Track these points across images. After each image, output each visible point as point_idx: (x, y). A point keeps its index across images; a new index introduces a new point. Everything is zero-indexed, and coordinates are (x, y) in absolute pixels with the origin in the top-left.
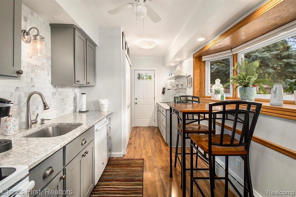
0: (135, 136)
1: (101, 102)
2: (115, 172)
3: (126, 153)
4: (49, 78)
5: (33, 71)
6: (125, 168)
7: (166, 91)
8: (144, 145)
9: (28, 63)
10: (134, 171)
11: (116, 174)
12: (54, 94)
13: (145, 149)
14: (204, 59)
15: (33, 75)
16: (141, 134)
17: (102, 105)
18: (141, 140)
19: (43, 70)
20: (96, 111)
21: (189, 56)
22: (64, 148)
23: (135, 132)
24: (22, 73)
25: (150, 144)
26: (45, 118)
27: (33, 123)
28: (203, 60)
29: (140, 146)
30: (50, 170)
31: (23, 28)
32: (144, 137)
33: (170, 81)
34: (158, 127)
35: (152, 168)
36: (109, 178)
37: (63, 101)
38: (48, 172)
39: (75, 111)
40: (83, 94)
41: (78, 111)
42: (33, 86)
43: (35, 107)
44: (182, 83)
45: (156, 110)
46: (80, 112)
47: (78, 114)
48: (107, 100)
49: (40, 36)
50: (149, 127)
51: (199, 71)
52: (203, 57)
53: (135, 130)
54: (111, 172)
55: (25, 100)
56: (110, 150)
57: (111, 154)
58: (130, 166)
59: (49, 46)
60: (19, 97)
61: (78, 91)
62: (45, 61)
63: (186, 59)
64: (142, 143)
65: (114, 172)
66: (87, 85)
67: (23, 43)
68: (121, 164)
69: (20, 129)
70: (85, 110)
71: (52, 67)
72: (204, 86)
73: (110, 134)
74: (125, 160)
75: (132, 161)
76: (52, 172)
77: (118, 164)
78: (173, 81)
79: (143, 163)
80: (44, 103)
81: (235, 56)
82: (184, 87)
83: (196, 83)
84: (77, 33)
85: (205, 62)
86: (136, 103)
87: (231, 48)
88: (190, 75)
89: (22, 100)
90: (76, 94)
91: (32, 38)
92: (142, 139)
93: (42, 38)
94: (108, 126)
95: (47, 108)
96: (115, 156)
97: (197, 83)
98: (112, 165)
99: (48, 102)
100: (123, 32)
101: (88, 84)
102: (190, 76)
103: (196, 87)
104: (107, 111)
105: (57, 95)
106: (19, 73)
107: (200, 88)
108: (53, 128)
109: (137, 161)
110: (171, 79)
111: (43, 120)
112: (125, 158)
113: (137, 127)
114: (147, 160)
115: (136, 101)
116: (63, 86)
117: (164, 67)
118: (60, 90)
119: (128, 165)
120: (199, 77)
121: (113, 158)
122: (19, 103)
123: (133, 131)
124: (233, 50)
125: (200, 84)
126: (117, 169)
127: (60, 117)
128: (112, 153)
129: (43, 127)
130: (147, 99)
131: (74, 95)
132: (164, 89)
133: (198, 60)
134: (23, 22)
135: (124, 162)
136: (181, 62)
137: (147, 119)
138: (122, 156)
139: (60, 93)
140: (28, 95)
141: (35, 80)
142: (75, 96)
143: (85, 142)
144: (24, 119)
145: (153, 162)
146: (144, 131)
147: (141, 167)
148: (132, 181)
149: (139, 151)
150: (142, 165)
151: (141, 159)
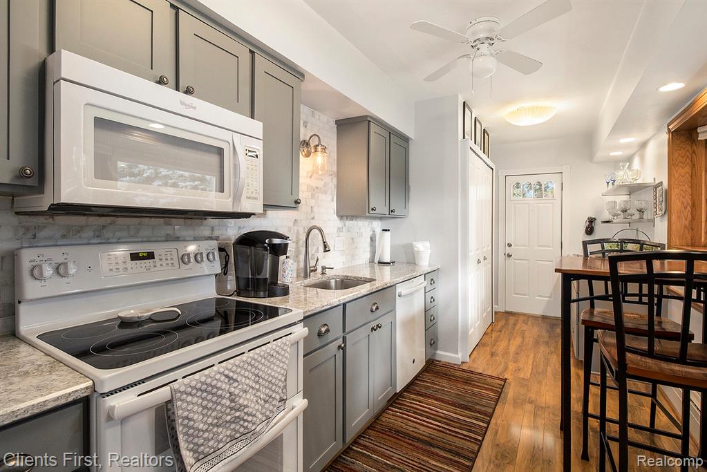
0: (500, 331)
1: (417, 248)
2: (438, 385)
3: (468, 361)
4: (334, 205)
5: (313, 196)
6: (459, 385)
7: (598, 226)
8: (517, 354)
9: (308, 186)
10: (476, 395)
11: (439, 389)
12: (340, 230)
13: (516, 361)
14: (702, 133)
15: (312, 202)
16: (518, 331)
17: (419, 252)
18: (511, 342)
19: (325, 193)
20: (407, 263)
22: (344, 305)
23: (503, 322)
24: (299, 203)
25: (532, 355)
26: (327, 267)
27: (312, 271)
28: (701, 137)
29: (506, 353)
30: (326, 327)
31: (302, 139)
32: (523, 337)
33: (608, 199)
35: (520, 401)
36: (423, 391)
37: (353, 242)
38: (323, 330)
39: (372, 261)
40: (386, 230)
41: (376, 261)
42: (313, 218)
43: (315, 248)
44: (639, 205)
46: (380, 263)
47: (376, 266)
48: (427, 244)
49: (322, 145)
50: (544, 318)
51: (689, 171)
52: (699, 130)
53: (504, 319)
54: (431, 383)
55: (303, 237)
56: (432, 343)
57: (435, 353)
58: (470, 384)
59: (335, 156)
60: (298, 233)
61: (377, 225)
62: (328, 179)
63: (653, 136)
64: (513, 349)
65: (435, 384)
66: (391, 214)
67: (302, 158)
68: (453, 376)
69: (298, 276)
70: (389, 261)
71: (338, 187)
73: (431, 312)
74: (464, 370)
75: (478, 376)
76: (327, 331)
77: (446, 375)
78: (623, 198)
79: (503, 386)
80: (324, 243)
82: (647, 216)
83: (677, 205)
84: (373, 127)
86: (510, 256)
88: (662, 182)
89: (301, 237)
90: (374, 231)
91: (313, 150)
92: (518, 341)
93: (324, 148)
94: (429, 295)
95: (327, 249)
96: (443, 360)
97: (680, 203)
98: (435, 373)
99: (330, 242)
100: (464, 103)
101: (393, 213)
102: (661, 184)
103: (679, 218)
104: (427, 264)
105: (344, 231)
106: (297, 202)
108: (336, 281)
109: (489, 380)
110: (611, 193)
111: (324, 268)
112: (465, 367)
113: (511, 314)
114: (512, 384)
115: (509, 250)
116: (353, 217)
117: (591, 161)
118: (348, 223)
119: (467, 382)
121: (440, 361)
122: (297, 242)
123: (497, 320)
125: (694, 206)
126: (444, 383)
127: (348, 267)
128: (439, 352)
129: (324, 278)
130: (540, 246)
131: (371, 233)
132: (592, 221)
133: (683, 139)
134: (302, 130)
135: (460, 374)
136: (643, 146)
137: (540, 296)
138: (460, 363)
139: (348, 227)
140: (306, 230)
141: (315, 209)
142: (373, 235)
143: (377, 308)
144: (302, 265)
145: (528, 390)
146: (527, 324)
147: (496, 392)
148: (467, 408)
149: (501, 363)
150: (498, 389)
151: (499, 379)
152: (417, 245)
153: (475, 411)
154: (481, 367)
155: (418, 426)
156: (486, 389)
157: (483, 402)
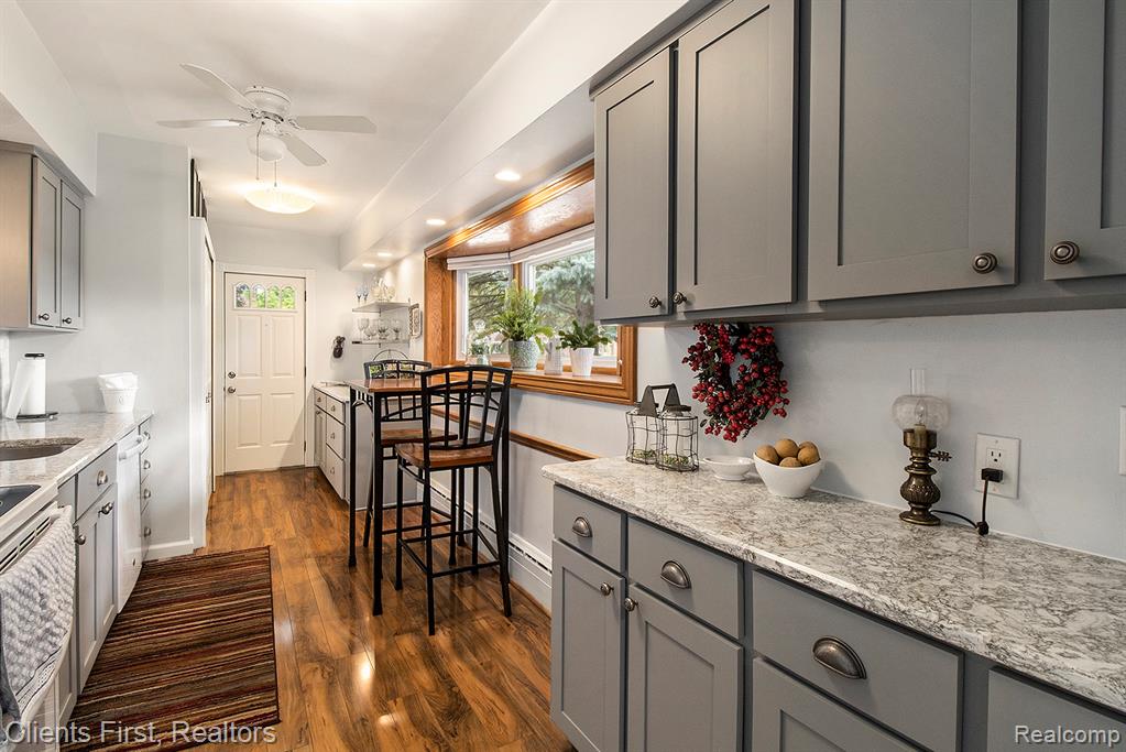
0: (231, 499)
1: (111, 384)
3: (204, 544)
6: (207, 574)
7: (347, 347)
8: (268, 517)
10: (238, 574)
11: (179, 590)
13: (270, 525)
14: (452, 264)
16: (255, 492)
17: (115, 391)
18: (253, 507)
21: (414, 251)
23: (229, 488)
25: (288, 513)
28: (450, 268)
29: (253, 521)
32: (267, 497)
33: (360, 316)
34: (318, 468)
35: (296, 560)
40: (35, 356)
44: (397, 325)
45: (312, 410)
48: (132, 377)
50: (282, 470)
51: (440, 294)
52: (449, 261)
53: (228, 484)
54: (161, 588)
56: (146, 534)
57: (149, 550)
58: (224, 567)
63: (408, 256)
64: (259, 514)
65: (169, 587)
66: (61, 328)
68: (191, 569)
70: (42, 413)
72: (454, 336)
73: (145, 484)
74: (204, 558)
77: (179, 571)
78: (373, 316)
79: (268, 554)
81: (517, 270)
82: (402, 336)
83: (431, 327)
84: (41, 170)
85: (454, 272)
86: (231, 391)
87: (508, 250)
88: (418, 304)
92: (260, 505)
94: (143, 458)
96: (162, 557)
97: (434, 326)
98: (160, 575)
100: (193, 160)
102: (417, 306)
103: (433, 339)
104: (131, 409)
107: (443, 340)
109: (247, 555)
110: (364, 309)
112: (202, 555)
113: (235, 475)
114: (279, 548)
115: (230, 383)
117: (340, 269)
119: (217, 567)
120: (439, 312)
123: (220, 486)
124: (512, 254)
125: (443, 329)
126: (183, 581)
128: (152, 547)
130: (276, 375)
132: (340, 341)
133: (436, 266)
135: (199, 563)
136: (396, 263)
137: (276, 442)
138: (193, 552)
143: (107, 479)
146: (264, 482)
147: (264, 562)
148: (236, 592)
149: (252, 534)
150: (265, 558)
151: (259, 549)
152: (111, 380)
153: (248, 589)
154: (225, 544)
155: (175, 637)
156: (250, 564)
157: (253, 577)
